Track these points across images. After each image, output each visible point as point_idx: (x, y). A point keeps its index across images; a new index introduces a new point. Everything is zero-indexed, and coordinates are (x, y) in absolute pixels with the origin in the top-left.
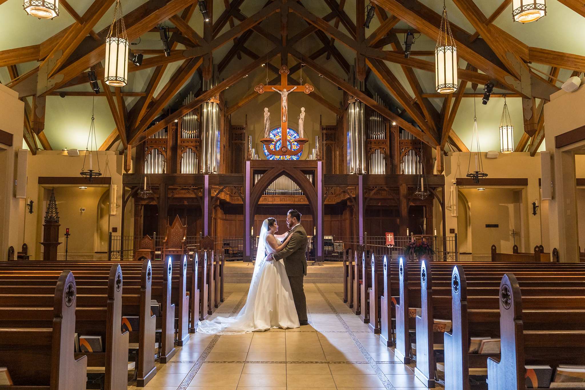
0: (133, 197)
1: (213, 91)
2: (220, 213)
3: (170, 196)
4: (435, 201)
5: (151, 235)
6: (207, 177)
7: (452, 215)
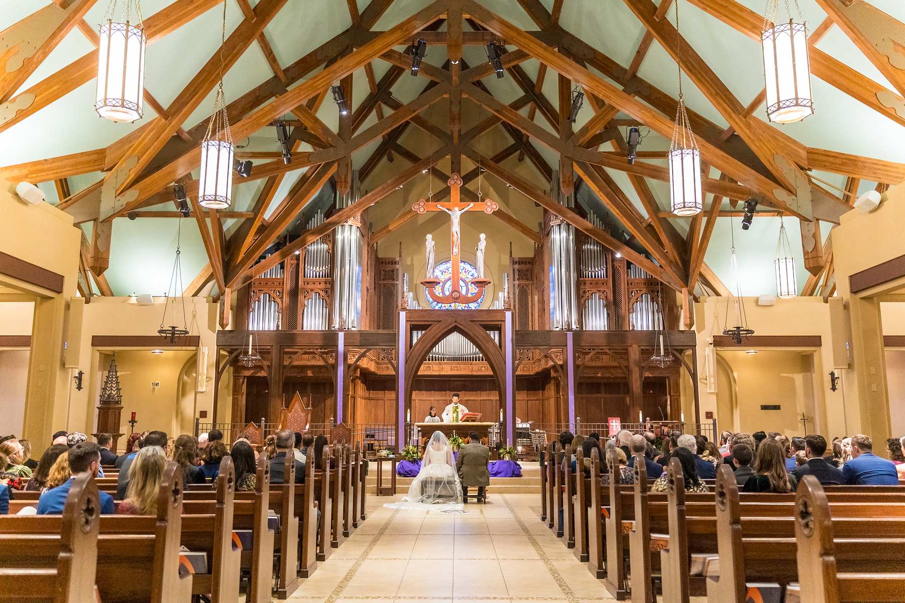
0: (231, 365)
1: (351, 210)
2: (361, 389)
3: (286, 363)
4: (683, 370)
5: (258, 421)
6: (341, 335)
7: (708, 391)
